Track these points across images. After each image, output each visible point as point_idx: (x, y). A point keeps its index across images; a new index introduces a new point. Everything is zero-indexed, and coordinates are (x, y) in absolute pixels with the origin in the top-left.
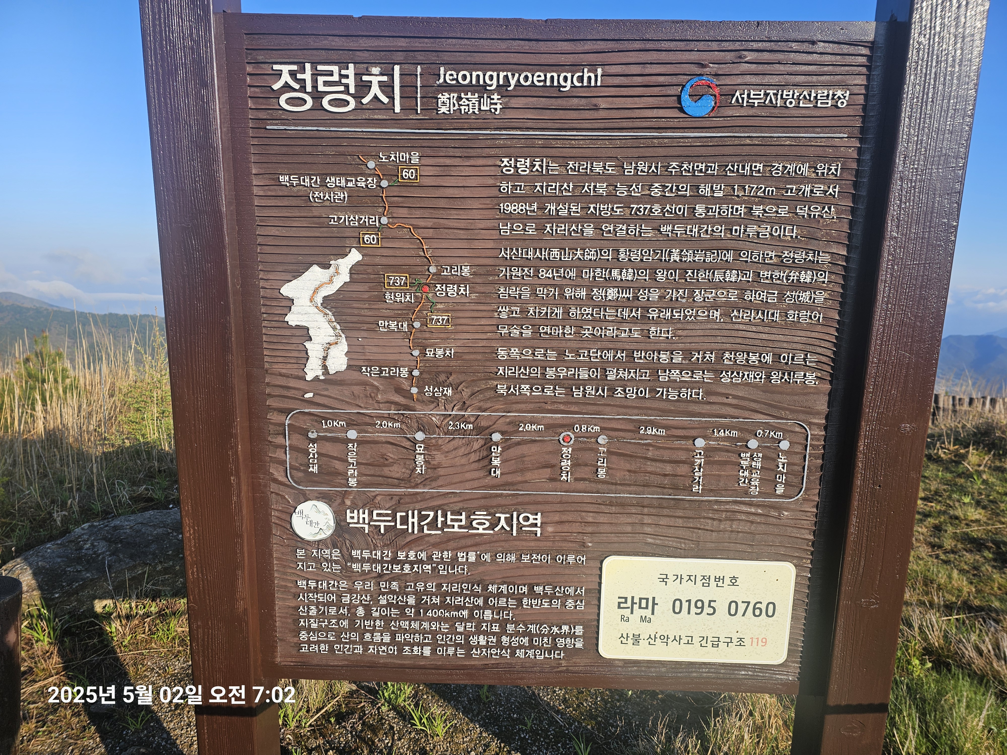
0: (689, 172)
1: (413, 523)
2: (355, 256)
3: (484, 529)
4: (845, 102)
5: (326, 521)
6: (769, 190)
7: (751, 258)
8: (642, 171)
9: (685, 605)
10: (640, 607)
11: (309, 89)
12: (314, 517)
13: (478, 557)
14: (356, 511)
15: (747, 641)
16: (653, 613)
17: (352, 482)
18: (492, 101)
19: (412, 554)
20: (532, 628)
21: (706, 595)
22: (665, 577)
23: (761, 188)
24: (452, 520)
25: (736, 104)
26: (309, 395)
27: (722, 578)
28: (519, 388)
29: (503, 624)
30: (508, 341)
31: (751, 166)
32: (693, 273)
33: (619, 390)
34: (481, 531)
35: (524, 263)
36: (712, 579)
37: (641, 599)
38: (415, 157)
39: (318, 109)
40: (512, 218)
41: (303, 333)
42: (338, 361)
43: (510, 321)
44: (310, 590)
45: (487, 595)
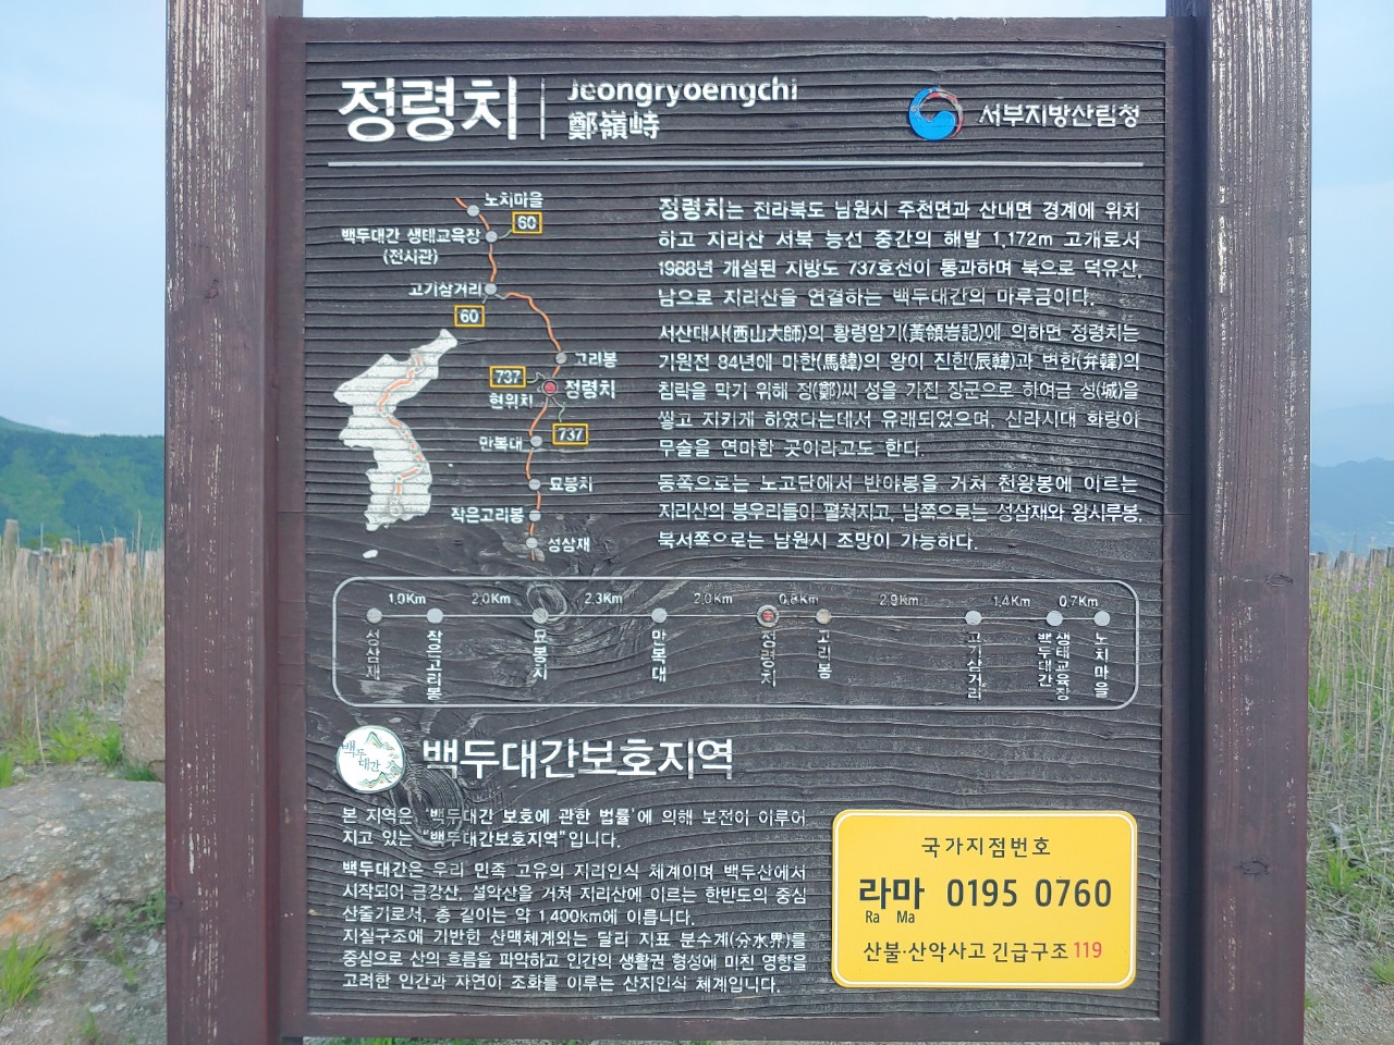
0: (928, 213)
1: (529, 761)
2: (446, 342)
3: (642, 769)
4: (1135, 121)
5: (391, 759)
6: (1043, 239)
7: (1028, 335)
8: (861, 214)
9: (968, 890)
10: (896, 897)
11: (390, 112)
12: (373, 753)
13: (633, 817)
14: (438, 743)
15: (1070, 950)
16: (917, 906)
17: (433, 693)
18: (645, 122)
19: (526, 816)
20: (723, 938)
21: (1000, 870)
22: (933, 843)
23: (1032, 235)
24: (591, 755)
25: (987, 124)
26: (371, 554)
27: (1022, 841)
28: (693, 538)
29: (675, 933)
30: (674, 465)
31: (1015, 206)
32: (945, 357)
33: (845, 537)
34: (637, 772)
35: (695, 346)
36: (1008, 844)
37: (896, 883)
38: (537, 199)
39: (402, 138)
40: (676, 283)
41: (365, 459)
42: (418, 501)
43: (677, 435)
44: (360, 878)
45: (648, 882)
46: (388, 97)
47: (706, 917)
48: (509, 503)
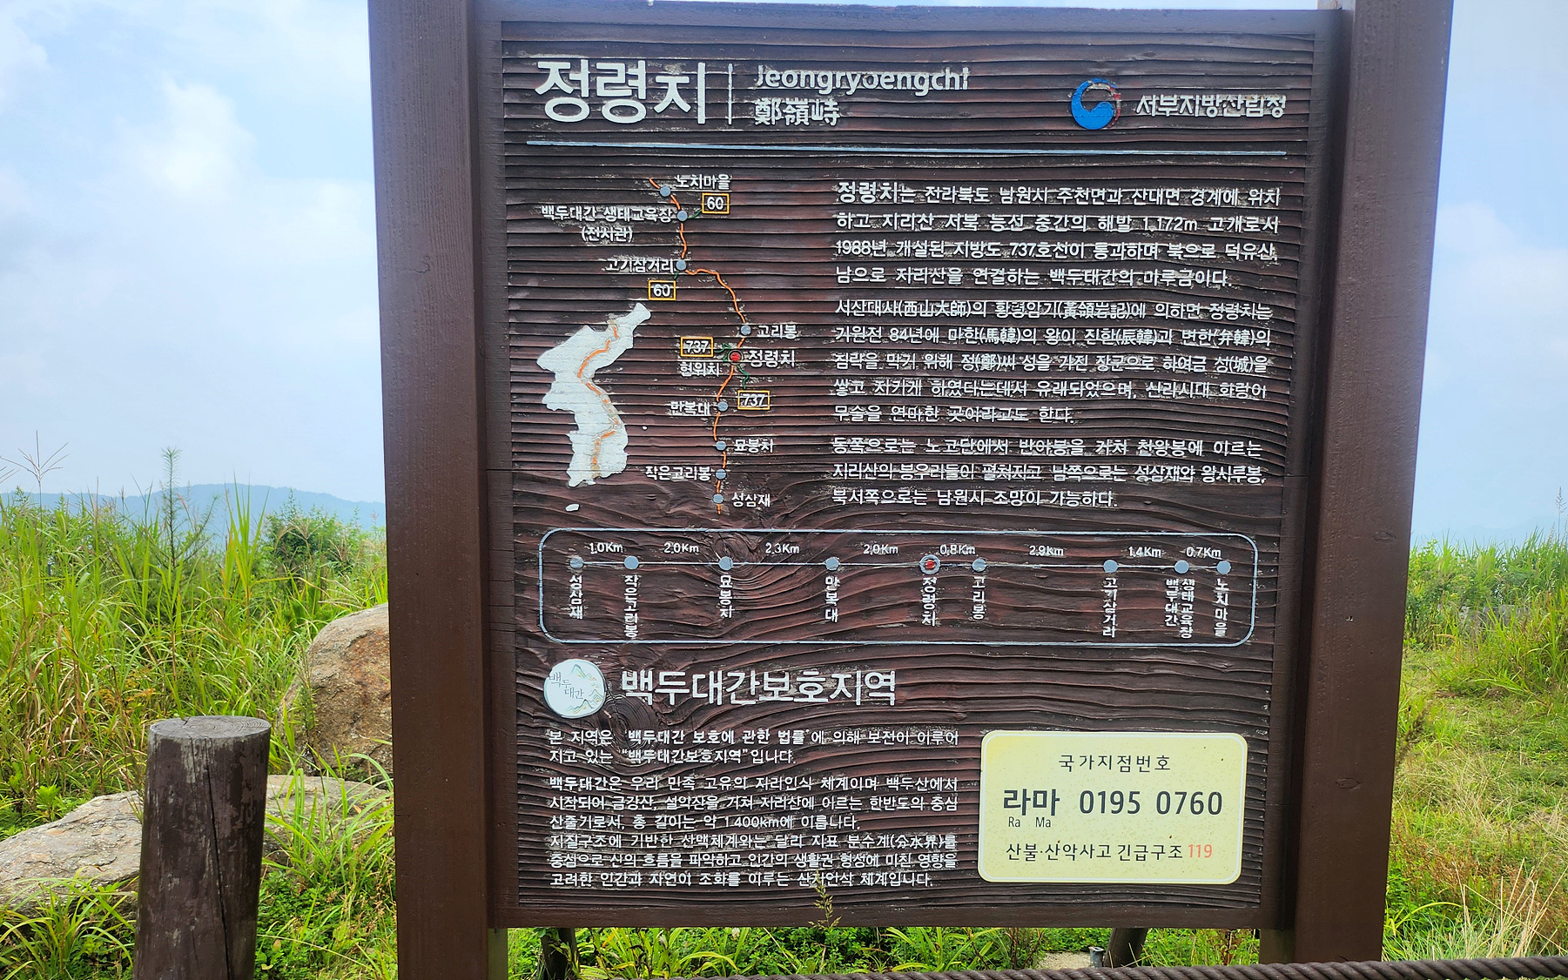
0: (1084, 199)
1: (716, 689)
2: (640, 314)
3: (815, 696)
4: (1281, 111)
5: (594, 687)
6: (1189, 224)
7: (1169, 314)
8: (1023, 199)
9: (1098, 800)
10: (1035, 805)
11: (585, 93)
12: (577, 683)
13: (807, 738)
14: (635, 674)
15: (1184, 851)
16: (1053, 814)
17: (631, 631)
18: (826, 109)
19: (713, 735)
20: (885, 840)
21: (1125, 783)
22: (1068, 759)
23: (1179, 221)
24: (771, 684)
25: (1143, 113)
26: (573, 507)
27: (1146, 758)
28: (864, 495)
29: (842, 834)
30: (847, 428)
31: (1165, 192)
32: (1095, 333)
33: (1000, 495)
34: (811, 699)
35: (868, 320)
36: (1134, 760)
37: (1036, 793)
38: (724, 181)
39: (596, 118)
40: (851, 261)
41: (566, 420)
42: (614, 459)
43: (851, 400)
44: (567, 792)
45: (819, 792)
46: (583, 77)
47: (873, 824)
48: (694, 462)
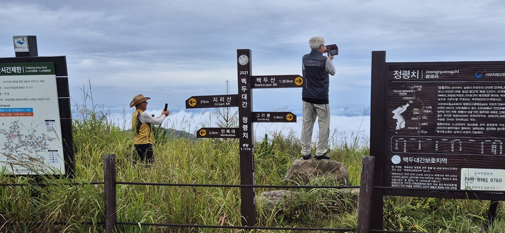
0: (477, 88)
1: (418, 160)
2: (408, 105)
3: (434, 162)
5: (399, 160)
7: (491, 105)
8: (468, 88)
9: (481, 179)
10: (470, 180)
11: (401, 75)
12: (396, 159)
13: (432, 168)
14: (405, 158)
16: (473, 181)
17: (405, 151)
18: (437, 76)
19: (417, 168)
20: (445, 185)
21: (485, 177)
23: (493, 91)
24: (427, 160)
25: (486, 76)
26: (397, 133)
27: (489, 173)
28: (442, 132)
29: (438, 183)
30: (440, 122)
31: (490, 87)
32: (479, 108)
33: (464, 132)
35: (443, 106)
36: (487, 173)
37: (470, 178)
38: (421, 86)
39: (402, 78)
40: (440, 97)
41: (396, 120)
42: (403, 126)
43: (440, 118)
44: (394, 175)
45: (434, 177)
46: (400, 73)
47: (443, 182)
48: (416, 126)
